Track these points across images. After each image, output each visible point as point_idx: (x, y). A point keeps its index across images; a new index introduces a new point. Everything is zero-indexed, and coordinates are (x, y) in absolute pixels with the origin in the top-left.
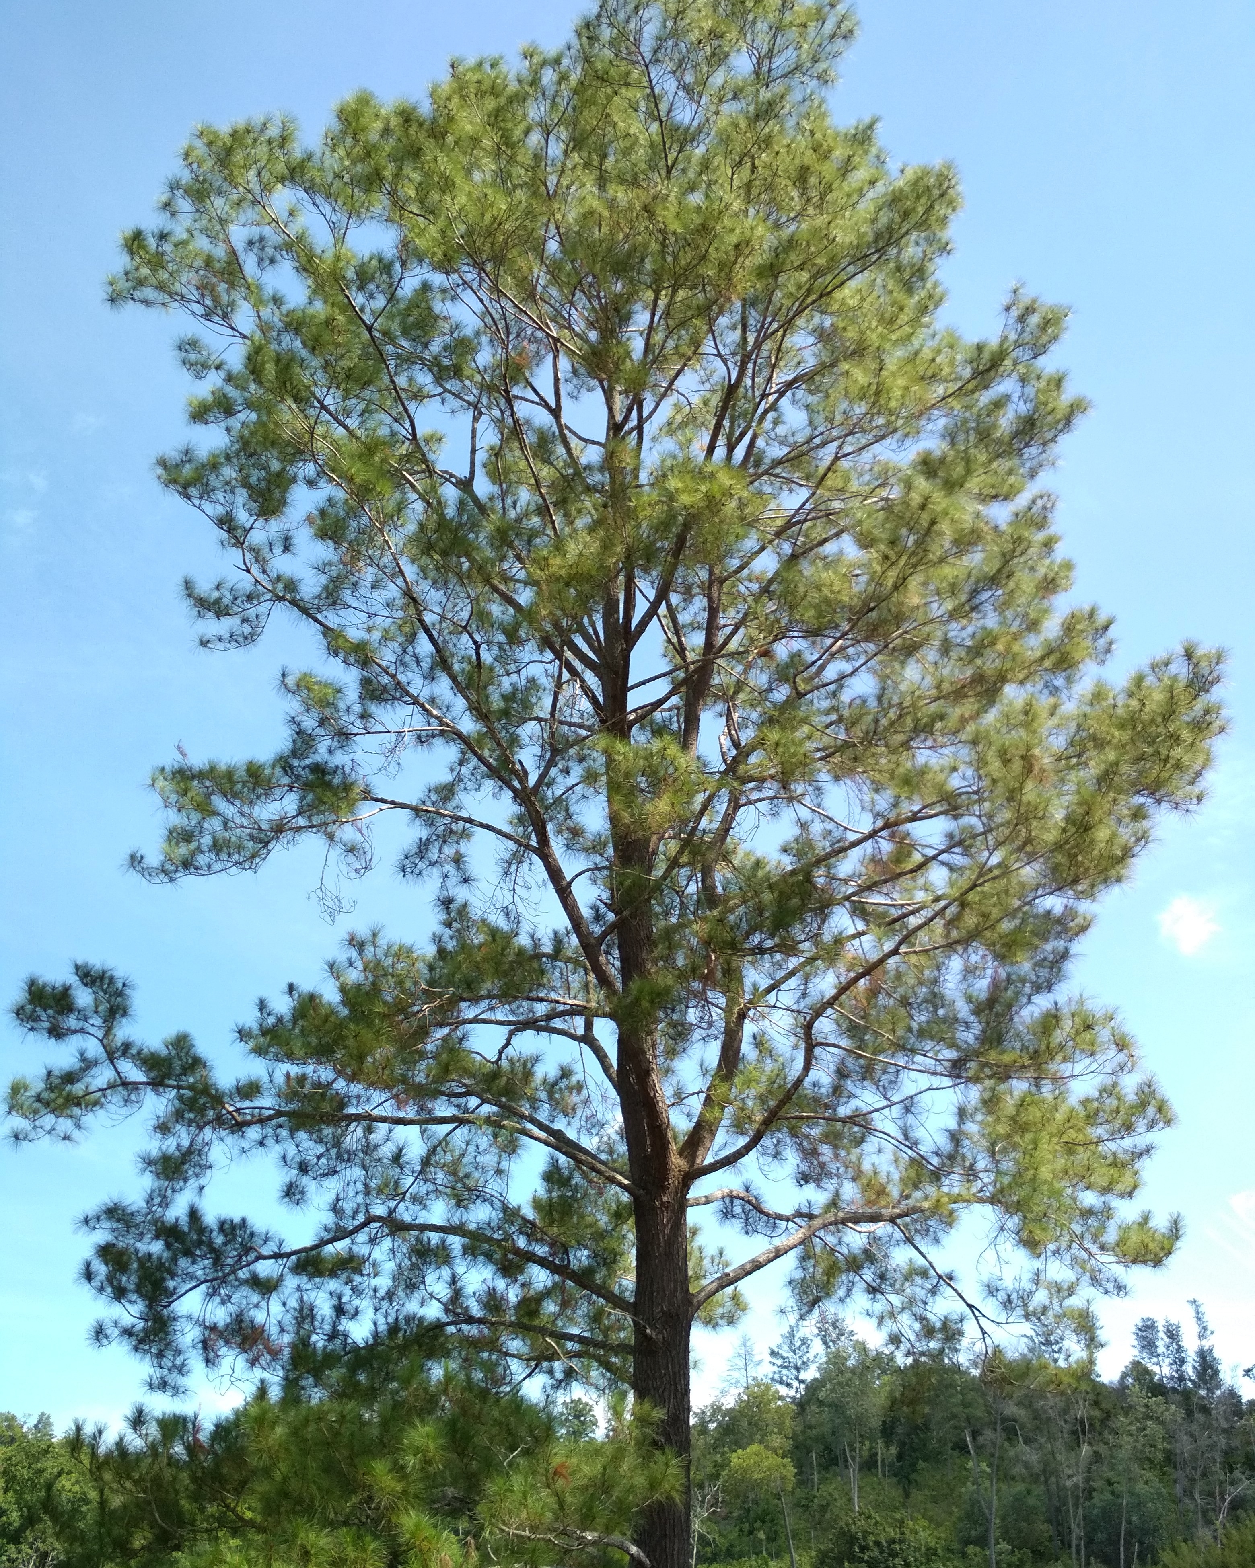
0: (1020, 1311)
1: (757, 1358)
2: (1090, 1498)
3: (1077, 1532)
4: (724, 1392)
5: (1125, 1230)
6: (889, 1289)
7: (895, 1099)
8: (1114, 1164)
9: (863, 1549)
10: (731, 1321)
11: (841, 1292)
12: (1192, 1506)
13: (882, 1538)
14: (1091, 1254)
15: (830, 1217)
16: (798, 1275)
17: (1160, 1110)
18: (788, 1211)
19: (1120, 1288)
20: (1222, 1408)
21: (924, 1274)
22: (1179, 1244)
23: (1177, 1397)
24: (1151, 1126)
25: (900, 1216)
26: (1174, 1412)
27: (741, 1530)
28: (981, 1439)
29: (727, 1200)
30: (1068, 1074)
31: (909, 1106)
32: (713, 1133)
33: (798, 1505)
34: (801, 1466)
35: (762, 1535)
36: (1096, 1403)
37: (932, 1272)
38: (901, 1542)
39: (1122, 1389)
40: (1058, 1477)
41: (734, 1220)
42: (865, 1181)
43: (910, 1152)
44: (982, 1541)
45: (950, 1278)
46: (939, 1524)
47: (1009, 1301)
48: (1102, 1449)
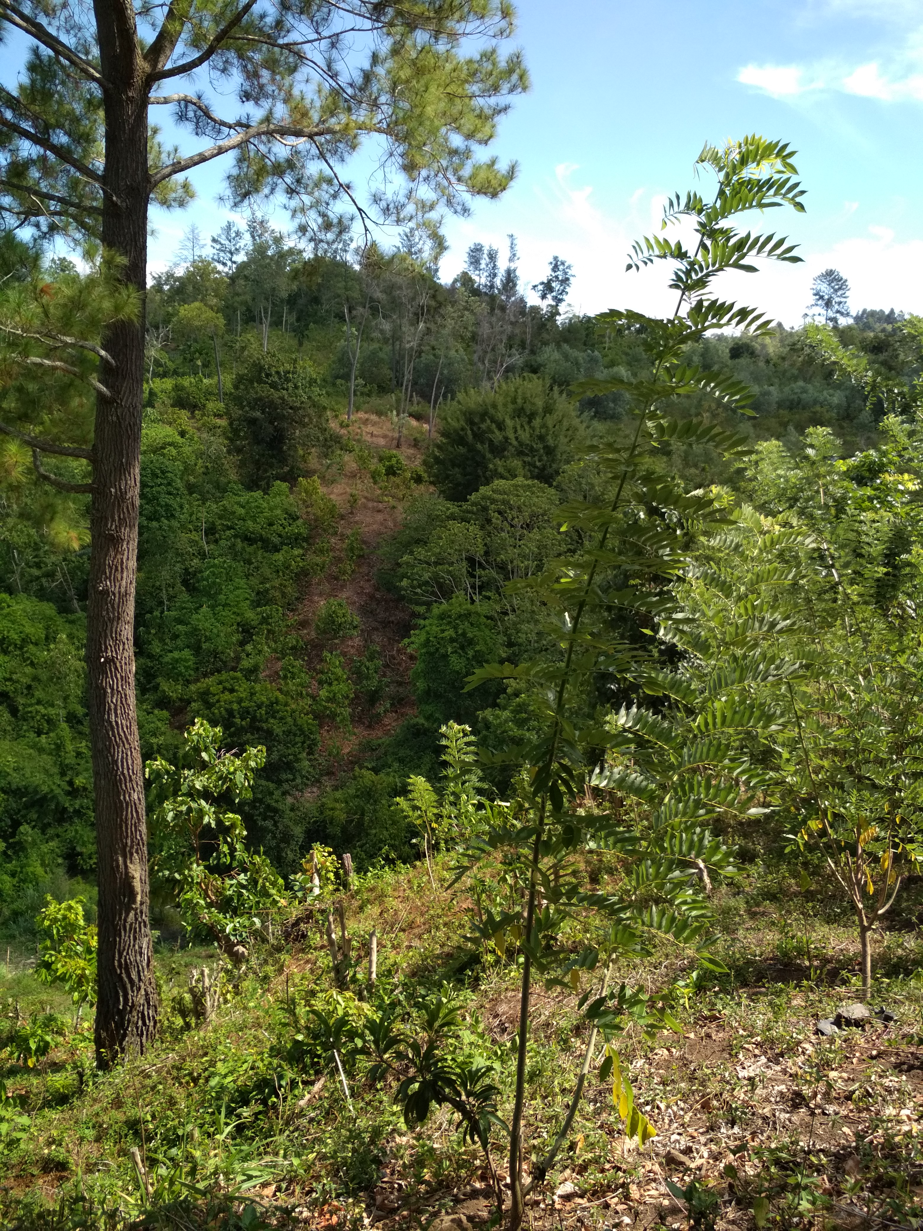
0: (394, 217)
1: (202, 242)
2: (420, 356)
3: (408, 376)
4: (176, 265)
5: (477, 168)
6: (303, 191)
7: (325, 33)
8: (479, 116)
9: (268, 375)
10: (182, 204)
11: (266, 191)
12: (482, 368)
13: (281, 369)
14: (450, 183)
15: (264, 127)
16: (235, 172)
17: (521, 77)
18: (231, 120)
19: (466, 211)
20: (513, 308)
21: (330, 182)
22: (512, 183)
23: (486, 298)
24: (511, 91)
25: (317, 134)
26: (483, 308)
27: (185, 359)
28: (354, 312)
29: (183, 103)
30: (461, 32)
31: (335, 41)
32: (173, 44)
33: (225, 345)
34: (230, 321)
35: (199, 363)
36: (434, 297)
37: (335, 181)
38: (293, 373)
39: (452, 289)
40: (401, 342)
41: (187, 122)
42: (293, 105)
43: (331, 81)
44: (346, 377)
45: (348, 187)
46: (320, 365)
47: (388, 209)
48: (433, 327)
